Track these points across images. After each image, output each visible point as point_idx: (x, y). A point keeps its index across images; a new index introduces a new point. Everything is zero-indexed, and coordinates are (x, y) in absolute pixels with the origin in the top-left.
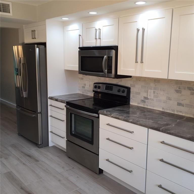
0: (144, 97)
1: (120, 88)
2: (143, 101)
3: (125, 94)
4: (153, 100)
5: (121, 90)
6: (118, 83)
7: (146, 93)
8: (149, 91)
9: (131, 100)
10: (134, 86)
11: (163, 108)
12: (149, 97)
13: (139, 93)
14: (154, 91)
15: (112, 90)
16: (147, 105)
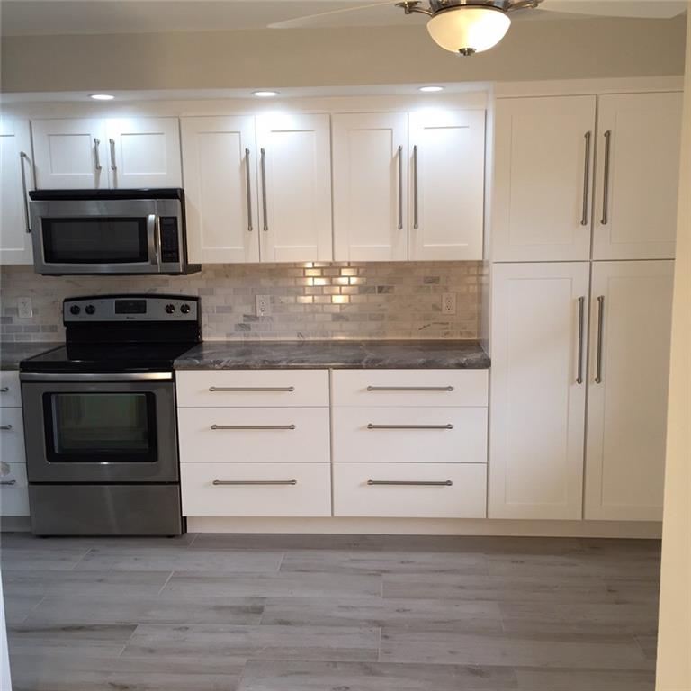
0: (244, 316)
1: (173, 302)
2: (243, 327)
3: (191, 316)
4: (271, 318)
5: (176, 307)
6: (155, 290)
7: (250, 306)
8: (259, 298)
9: (205, 330)
10: (212, 292)
11: (300, 334)
12: (260, 314)
13: (228, 309)
14: (271, 298)
15: (145, 312)
16: (256, 335)
